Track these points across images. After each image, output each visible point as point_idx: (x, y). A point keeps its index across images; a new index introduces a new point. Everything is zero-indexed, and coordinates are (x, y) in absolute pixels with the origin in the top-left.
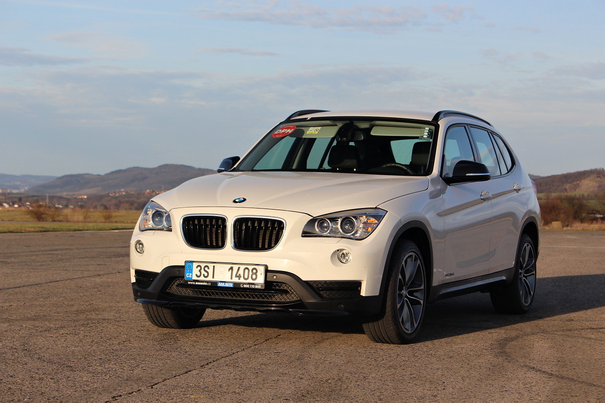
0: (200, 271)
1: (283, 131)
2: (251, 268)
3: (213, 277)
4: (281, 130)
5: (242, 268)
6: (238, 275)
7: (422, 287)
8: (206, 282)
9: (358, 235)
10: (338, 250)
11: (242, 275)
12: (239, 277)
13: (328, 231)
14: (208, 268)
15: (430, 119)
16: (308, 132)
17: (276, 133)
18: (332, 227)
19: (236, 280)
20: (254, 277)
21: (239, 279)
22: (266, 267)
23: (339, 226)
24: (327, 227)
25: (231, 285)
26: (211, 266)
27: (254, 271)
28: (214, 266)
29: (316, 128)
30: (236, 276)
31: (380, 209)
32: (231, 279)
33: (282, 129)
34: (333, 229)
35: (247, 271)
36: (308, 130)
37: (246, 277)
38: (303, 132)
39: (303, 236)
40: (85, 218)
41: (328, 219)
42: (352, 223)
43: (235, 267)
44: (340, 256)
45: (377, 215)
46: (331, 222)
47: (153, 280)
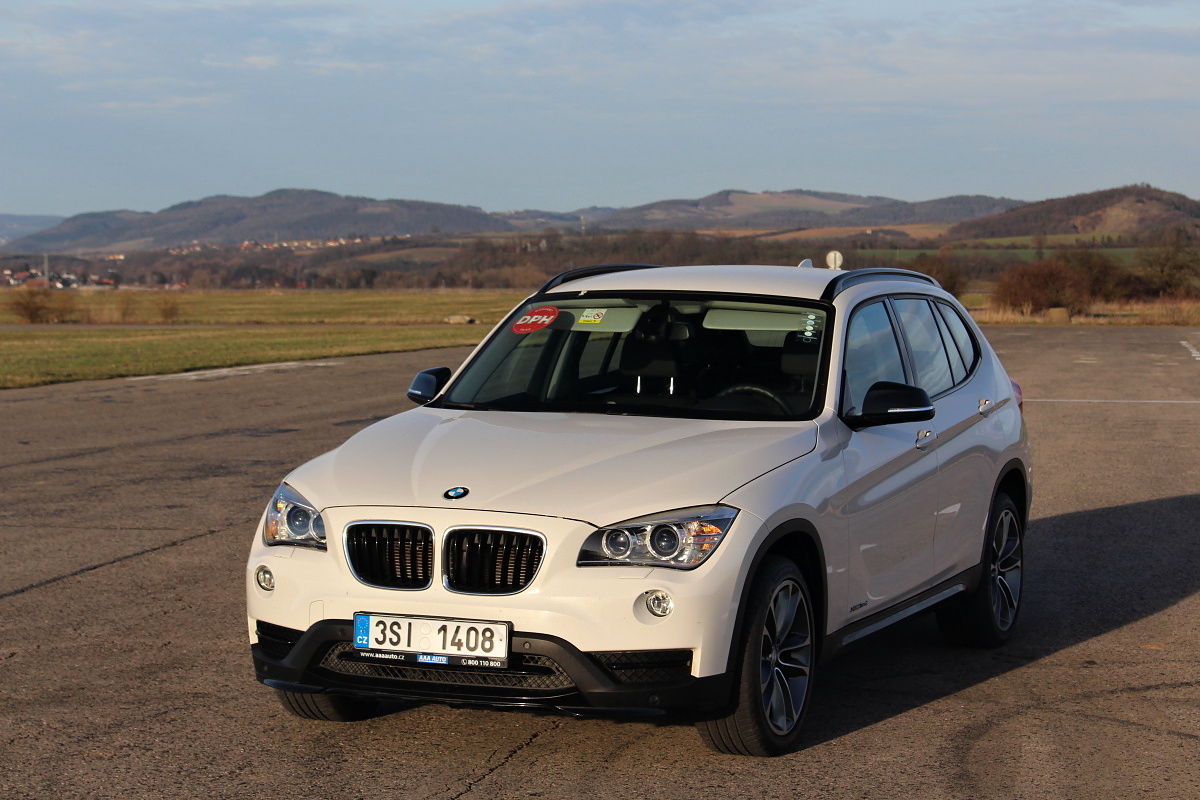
0: (383, 632)
1: (533, 320)
2: (481, 627)
3: (409, 645)
4: (529, 317)
5: (465, 627)
6: (457, 641)
7: (808, 642)
8: (394, 654)
9: (684, 558)
10: (647, 593)
11: (464, 641)
12: (459, 645)
13: (628, 553)
14: (399, 628)
15: (817, 297)
16: (582, 320)
17: (520, 322)
18: (635, 543)
19: (452, 650)
20: (487, 645)
21: (459, 649)
22: (510, 625)
23: (647, 541)
24: (626, 544)
25: (444, 661)
26: (404, 623)
27: (488, 634)
28: (410, 624)
29: (596, 311)
30: (453, 644)
31: (725, 505)
32: (444, 648)
33: (532, 315)
34: (637, 548)
35: (473, 633)
36: (581, 315)
37: (472, 645)
38: (571, 319)
39: (579, 565)
40: (124, 314)
41: (627, 529)
42: (673, 537)
43: (451, 626)
44: (652, 604)
45: (720, 518)
46: (632, 534)
47: (293, 645)
